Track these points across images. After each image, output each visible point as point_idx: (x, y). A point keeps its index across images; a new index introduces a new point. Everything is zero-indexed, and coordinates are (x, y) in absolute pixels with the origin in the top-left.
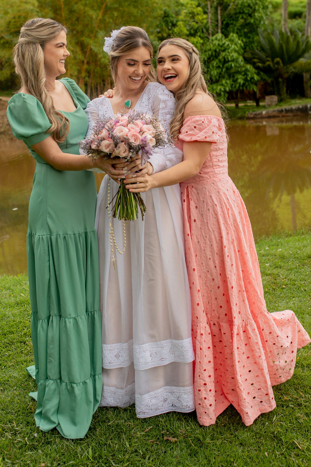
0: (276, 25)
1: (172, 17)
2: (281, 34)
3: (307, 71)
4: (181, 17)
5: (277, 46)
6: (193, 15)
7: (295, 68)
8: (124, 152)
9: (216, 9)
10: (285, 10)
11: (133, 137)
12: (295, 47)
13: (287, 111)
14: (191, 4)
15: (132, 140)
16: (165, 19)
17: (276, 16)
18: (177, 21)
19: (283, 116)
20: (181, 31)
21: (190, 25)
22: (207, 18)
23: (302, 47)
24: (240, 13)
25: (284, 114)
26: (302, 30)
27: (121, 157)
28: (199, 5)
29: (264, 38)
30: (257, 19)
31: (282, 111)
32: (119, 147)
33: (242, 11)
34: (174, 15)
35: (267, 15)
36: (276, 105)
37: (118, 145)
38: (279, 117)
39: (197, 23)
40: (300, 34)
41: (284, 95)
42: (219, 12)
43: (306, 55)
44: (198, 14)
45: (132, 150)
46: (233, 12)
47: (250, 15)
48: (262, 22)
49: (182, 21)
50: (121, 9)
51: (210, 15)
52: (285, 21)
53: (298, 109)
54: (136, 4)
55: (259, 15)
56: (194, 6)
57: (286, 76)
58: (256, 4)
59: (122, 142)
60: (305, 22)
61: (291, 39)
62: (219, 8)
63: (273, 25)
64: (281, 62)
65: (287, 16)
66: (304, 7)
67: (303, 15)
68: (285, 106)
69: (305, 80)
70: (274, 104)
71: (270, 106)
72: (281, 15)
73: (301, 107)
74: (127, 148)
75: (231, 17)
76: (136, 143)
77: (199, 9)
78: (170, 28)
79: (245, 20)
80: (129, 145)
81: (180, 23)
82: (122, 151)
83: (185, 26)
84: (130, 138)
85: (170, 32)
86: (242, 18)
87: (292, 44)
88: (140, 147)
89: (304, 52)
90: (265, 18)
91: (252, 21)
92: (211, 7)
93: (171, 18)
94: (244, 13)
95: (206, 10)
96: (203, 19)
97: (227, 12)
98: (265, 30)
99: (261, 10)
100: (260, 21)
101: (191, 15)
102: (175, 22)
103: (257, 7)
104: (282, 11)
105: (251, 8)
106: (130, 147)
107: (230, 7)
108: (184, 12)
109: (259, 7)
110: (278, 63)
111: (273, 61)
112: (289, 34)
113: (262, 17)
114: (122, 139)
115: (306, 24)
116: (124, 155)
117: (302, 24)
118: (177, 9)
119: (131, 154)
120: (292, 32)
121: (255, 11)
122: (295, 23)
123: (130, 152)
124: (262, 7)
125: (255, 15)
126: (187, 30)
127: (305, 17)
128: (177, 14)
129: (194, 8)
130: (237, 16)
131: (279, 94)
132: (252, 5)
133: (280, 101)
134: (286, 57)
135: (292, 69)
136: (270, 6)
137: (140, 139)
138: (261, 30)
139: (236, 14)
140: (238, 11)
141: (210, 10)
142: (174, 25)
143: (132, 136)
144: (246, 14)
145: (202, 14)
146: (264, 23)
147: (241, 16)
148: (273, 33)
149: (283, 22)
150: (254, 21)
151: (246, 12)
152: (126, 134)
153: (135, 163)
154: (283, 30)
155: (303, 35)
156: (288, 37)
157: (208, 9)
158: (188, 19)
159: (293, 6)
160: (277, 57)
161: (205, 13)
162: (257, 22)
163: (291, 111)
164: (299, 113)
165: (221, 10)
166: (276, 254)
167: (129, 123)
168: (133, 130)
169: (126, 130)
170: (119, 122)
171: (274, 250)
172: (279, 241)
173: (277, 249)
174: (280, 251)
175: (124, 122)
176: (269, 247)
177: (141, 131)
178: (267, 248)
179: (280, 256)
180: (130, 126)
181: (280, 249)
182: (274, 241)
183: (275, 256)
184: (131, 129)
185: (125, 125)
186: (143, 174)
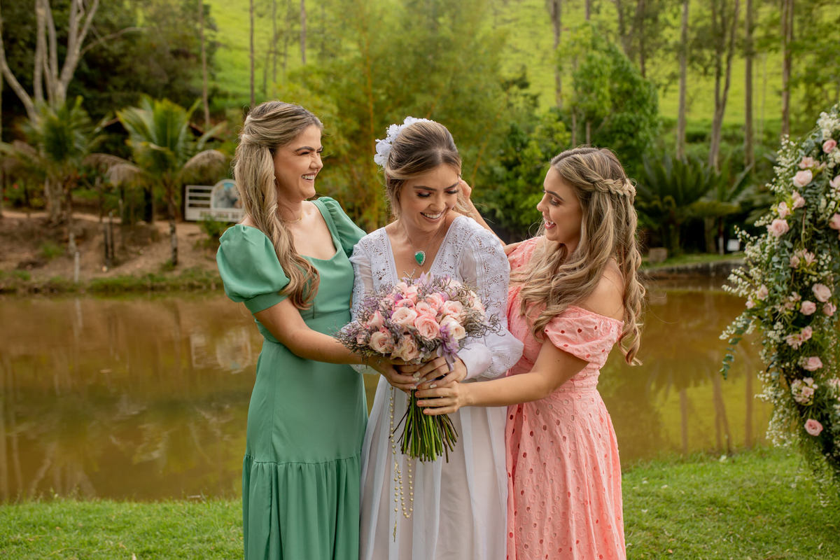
0: (668, 150)
1: (522, 134)
2: (676, 163)
3: (710, 216)
4: (534, 135)
5: (668, 178)
6: (551, 132)
7: (693, 210)
8: (410, 353)
9: (584, 125)
10: (682, 130)
11: (426, 326)
12: (694, 182)
13: (680, 271)
14: (550, 118)
15: (423, 333)
16: (512, 136)
17: (668, 138)
18: (529, 140)
19: (674, 278)
20: (534, 154)
21: (546, 147)
22: (571, 138)
23: (705, 181)
24: (618, 131)
25: (675, 274)
26: (705, 158)
27: (405, 360)
28: (560, 119)
29: (650, 167)
30: (641, 141)
31: (672, 271)
32: (401, 345)
33: (619, 129)
34: (524, 132)
35: (655, 136)
36: (665, 262)
37: (400, 341)
38: (667, 278)
39: (556, 143)
40: (702, 164)
41: (677, 248)
42: (588, 129)
43: (710, 193)
44: (558, 131)
45: (423, 349)
46: (607, 130)
47: (632, 135)
48: (648, 146)
49: (536, 139)
50: (452, 121)
51: (575, 134)
52: (681, 145)
53: (696, 270)
54: (472, 115)
55: (645, 135)
56: (553, 120)
57: (680, 221)
58: (641, 119)
59: (406, 333)
60: (708, 147)
61: (689, 170)
62: (588, 124)
63: (663, 150)
64: (673, 201)
65: (684, 139)
66: (709, 127)
67: (707, 138)
68: (677, 264)
69: (707, 228)
70: (661, 260)
71: (655, 263)
72: (675, 137)
73: (700, 266)
74: (413, 344)
75: (605, 136)
76: (429, 337)
77: (561, 124)
78: (518, 149)
79: (625, 141)
80: (418, 340)
81: (533, 143)
82: (407, 351)
83: (539, 147)
84: (419, 329)
85: (519, 155)
86: (621, 138)
87: (691, 178)
88: (438, 343)
89: (707, 188)
90: (652, 139)
91: (634, 143)
92: (577, 121)
93: (521, 137)
94: (622, 131)
95: (569, 126)
96: (565, 138)
97: (600, 129)
98: (653, 156)
99: (647, 129)
100: (645, 144)
101: (548, 133)
102: (525, 140)
103: (642, 124)
104: (677, 132)
105: (633, 124)
106: (420, 343)
107: (603, 124)
108: (539, 128)
109: (645, 124)
110: (669, 203)
111: (662, 199)
112: (686, 162)
113: (648, 139)
114: (405, 330)
115: (711, 150)
116: (410, 357)
117: (705, 150)
118: (529, 124)
119: (421, 356)
120: (690, 161)
121: (638, 129)
122: (695, 149)
123: (420, 351)
124: (648, 124)
125: (638, 136)
126: (543, 153)
127: (710, 140)
128: (530, 130)
129: (552, 123)
130: (613, 135)
131: (669, 246)
132: (634, 120)
133: (671, 256)
134: (681, 196)
135: (689, 212)
136: (661, 123)
137: (437, 329)
138: (646, 156)
139: (611, 132)
140: (614, 128)
141: (575, 126)
142: (524, 146)
143: (423, 325)
144: (625, 133)
145: (564, 131)
146: (651, 148)
147: (618, 136)
148: (664, 160)
149: (677, 147)
150: (638, 144)
151: (626, 129)
152: (412, 321)
153: (434, 365)
154: (678, 157)
155: (706, 165)
156: (685, 168)
157: (572, 124)
158: (544, 137)
159: (692, 125)
160: (668, 194)
161: (568, 130)
162: (641, 145)
163: (686, 271)
164: (697, 275)
165: (591, 127)
166: (659, 494)
167: (419, 299)
168: (425, 314)
169: (412, 313)
170: (402, 298)
171: (656, 486)
172: (664, 469)
173: (660, 485)
174: (665, 489)
175: (411, 299)
176: (648, 480)
177: (439, 313)
178: (645, 482)
179: (665, 497)
180: (420, 305)
181: (666, 486)
182: (656, 469)
183: (658, 496)
184: (422, 312)
185: (411, 304)
186: (447, 383)
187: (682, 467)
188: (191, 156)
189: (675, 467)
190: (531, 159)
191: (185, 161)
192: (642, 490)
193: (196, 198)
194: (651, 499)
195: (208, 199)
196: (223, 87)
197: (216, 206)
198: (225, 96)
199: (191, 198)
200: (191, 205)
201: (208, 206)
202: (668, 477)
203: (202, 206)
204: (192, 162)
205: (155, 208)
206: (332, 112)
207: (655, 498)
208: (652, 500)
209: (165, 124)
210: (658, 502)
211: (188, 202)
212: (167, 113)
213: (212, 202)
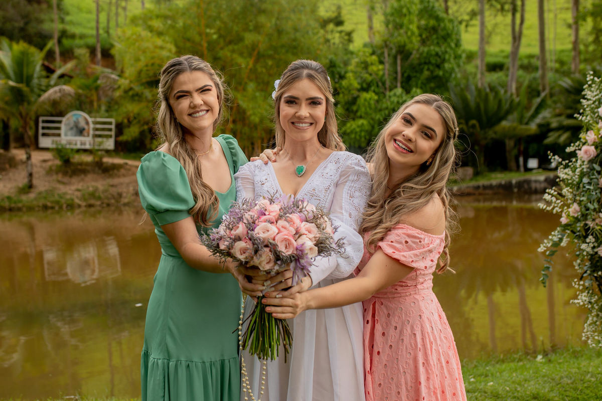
0: (471, 78)
1: (339, 67)
2: (479, 91)
3: (510, 138)
4: (351, 68)
5: (472, 104)
6: (366, 65)
7: (495, 133)
8: (267, 263)
9: (395, 58)
10: (482, 60)
11: (284, 243)
12: (496, 107)
13: (485, 187)
14: (364, 52)
15: (281, 248)
16: (331, 69)
17: (470, 68)
18: (346, 72)
19: (480, 194)
20: (351, 84)
21: (362, 78)
22: (384, 69)
23: (506, 106)
24: (425, 63)
25: (481, 190)
26: (504, 85)
27: (261, 269)
28: (373, 53)
29: (455, 95)
30: (447, 72)
31: (478, 187)
32: (261, 256)
33: (427, 61)
34: (342, 65)
35: (459, 66)
36: (471, 179)
37: (260, 252)
38: (474, 194)
39: (371, 75)
40: (502, 91)
41: (482, 167)
42: (399, 62)
43: (510, 117)
44: (372, 64)
45: (279, 262)
46: (416, 62)
47: (438, 66)
48: (453, 75)
49: (352, 72)
50: (277, 56)
51: (387, 66)
52: (482, 74)
53: (500, 186)
54: (295, 51)
55: (450, 66)
56: (367, 54)
57: (483, 142)
58: (446, 52)
59: (266, 246)
60: (507, 76)
61: (491, 97)
62: (399, 58)
63: (468, 80)
64: (477, 125)
65: (484, 68)
66: (507, 57)
67: (506, 67)
68: (482, 182)
69: (508, 148)
70: (468, 178)
71: (463, 180)
72: (477, 67)
73: (503, 182)
74: (272, 256)
75: (414, 68)
76: (286, 252)
77: (374, 58)
78: (336, 80)
79: (432, 72)
80: (276, 253)
81: (350, 75)
82: (265, 262)
83: (356, 78)
84: (279, 244)
85: (337, 86)
86: (428, 69)
87: (493, 104)
88: (293, 258)
89: (508, 112)
90: (457, 70)
91: (441, 73)
92: (389, 55)
93: (338, 69)
94: (430, 63)
95: (382, 59)
96: (379, 70)
97: (409, 61)
98: (458, 85)
99: (452, 60)
100: (451, 74)
101: (363, 65)
102: (343, 73)
103: (447, 57)
104: (478, 62)
105: (440, 57)
106: (278, 257)
107: (412, 57)
108: (355, 61)
109: (450, 56)
110: (473, 126)
111: (467, 123)
112: (488, 90)
113: (453, 69)
114: (265, 244)
115: (509, 78)
116: (267, 267)
117: (504, 78)
118: (345, 58)
119: (277, 268)
120: (492, 89)
121: (444, 61)
122: (494, 77)
123: (276, 263)
124: (453, 56)
125: (444, 67)
126: (359, 84)
127: (508, 69)
128: (346, 64)
129: (367, 57)
130: (422, 67)
131: (474, 165)
132: (440, 53)
133: (477, 174)
134: (484, 119)
135: (491, 134)
136: (464, 56)
137: (293, 246)
138: (452, 84)
139: (420, 64)
140: (423, 61)
141: (387, 59)
142: (342, 77)
143: (282, 241)
144: (433, 65)
145: (377, 63)
146: (456, 77)
147: (426, 67)
148: (467, 87)
149: (479, 76)
150: (444, 74)
151: (433, 61)
152: (273, 236)
154: (479, 85)
155: (506, 92)
156: (487, 95)
157: (384, 58)
158: (359, 69)
159: (491, 55)
160: (473, 118)
161: (381, 62)
162: (447, 75)
163: (491, 187)
164: (501, 191)
165: (402, 60)
166: (486, 390)
167: (280, 217)
168: (285, 232)
169: (273, 229)
170: (265, 215)
171: (483, 384)
172: (487, 368)
173: (486, 382)
174: (491, 386)
175: (273, 216)
176: (474, 378)
177: (297, 232)
178: (472, 380)
179: (492, 393)
180: (281, 223)
181: (492, 383)
182: (480, 368)
183: (485, 392)
184: (282, 229)
185: (272, 221)
186: (291, 294)
187: (504, 366)
188: (45, 91)
189: (498, 366)
190: (349, 89)
191: (39, 96)
192: (471, 387)
193: (48, 128)
194: (479, 395)
195: (59, 128)
196: (72, 29)
197: (66, 135)
198: (73, 36)
199: (43, 128)
200: (44, 135)
201: (59, 135)
202: (492, 375)
203: (54, 135)
204: (45, 96)
205: (12, 137)
206: (170, 51)
207: (483, 394)
208: (481, 396)
209: (21, 63)
210: (486, 397)
211: (41, 131)
212: (24, 54)
213: (62, 132)
